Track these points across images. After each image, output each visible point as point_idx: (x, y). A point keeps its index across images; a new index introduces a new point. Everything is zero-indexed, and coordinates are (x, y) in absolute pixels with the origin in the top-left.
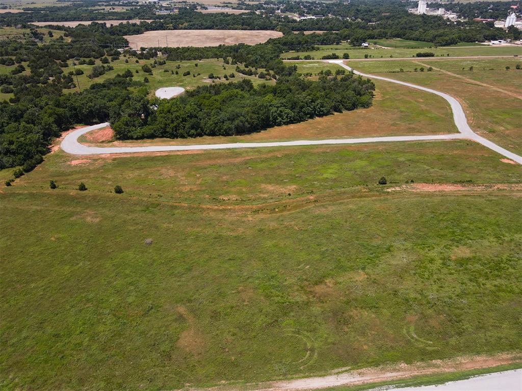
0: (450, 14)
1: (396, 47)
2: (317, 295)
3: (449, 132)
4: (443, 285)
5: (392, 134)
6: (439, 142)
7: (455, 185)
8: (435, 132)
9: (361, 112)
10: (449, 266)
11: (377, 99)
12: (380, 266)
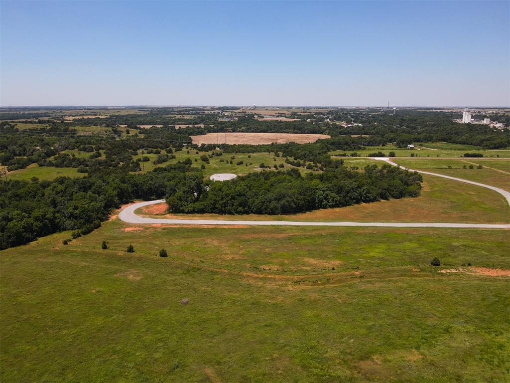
0: (496, 124)
1: (442, 149)
2: (363, 371)
5: (443, 221)
6: (497, 231)
8: (491, 221)
9: (409, 201)
11: (426, 190)
12: (438, 347)
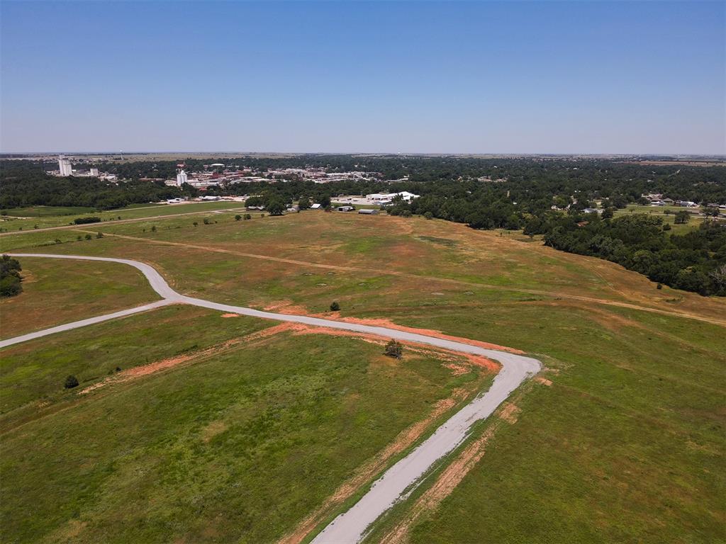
0: (107, 176)
1: (40, 216)
3: (150, 301)
4: (207, 479)
5: (67, 320)
7: (179, 356)
8: (131, 305)
9: (6, 303)
10: (204, 452)
